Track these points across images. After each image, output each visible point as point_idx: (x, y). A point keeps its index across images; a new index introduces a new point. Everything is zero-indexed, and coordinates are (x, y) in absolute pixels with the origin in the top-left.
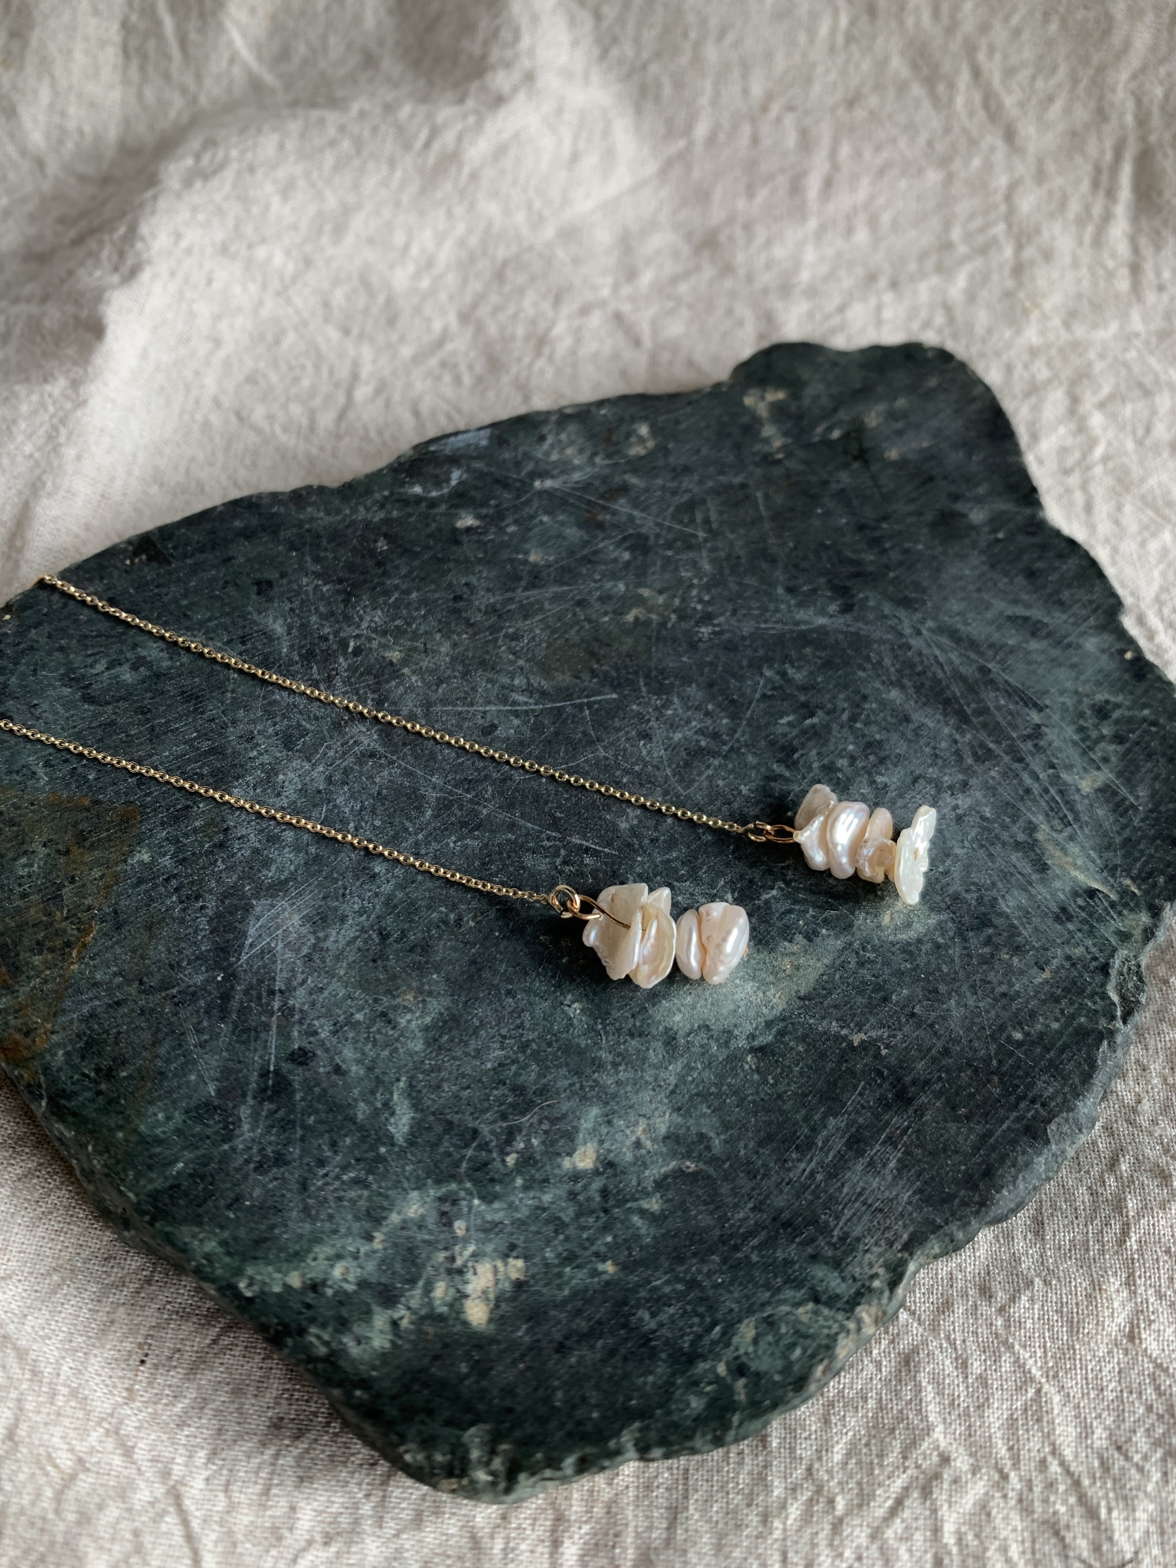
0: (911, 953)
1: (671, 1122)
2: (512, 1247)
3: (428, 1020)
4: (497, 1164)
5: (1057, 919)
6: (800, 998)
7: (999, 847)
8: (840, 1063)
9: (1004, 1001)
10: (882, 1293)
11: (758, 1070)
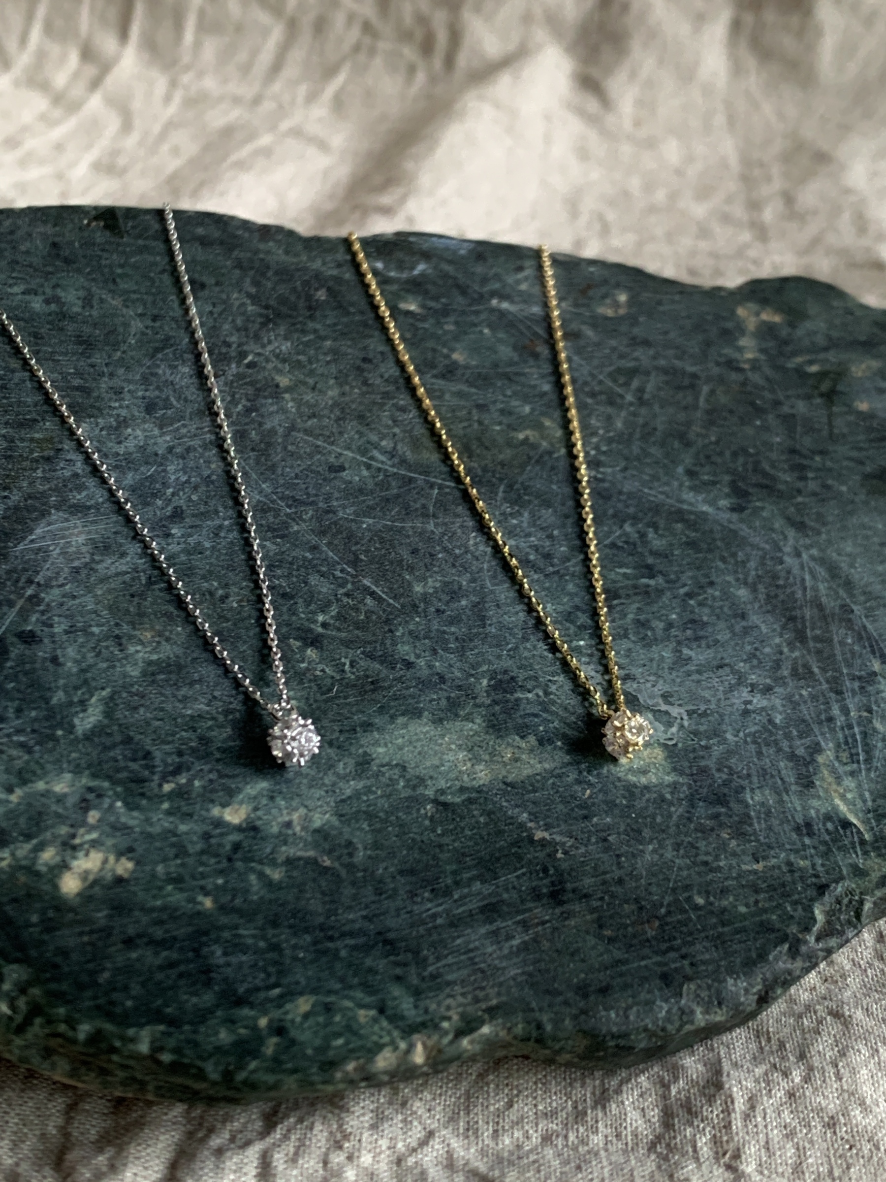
0: (632, 794)
1: (328, 821)
2: (131, 850)
3: (155, 657)
4: (154, 784)
5: (797, 829)
6: (505, 783)
7: (772, 751)
8: (512, 845)
9: (702, 868)
10: (446, 1033)
11: (432, 819)
